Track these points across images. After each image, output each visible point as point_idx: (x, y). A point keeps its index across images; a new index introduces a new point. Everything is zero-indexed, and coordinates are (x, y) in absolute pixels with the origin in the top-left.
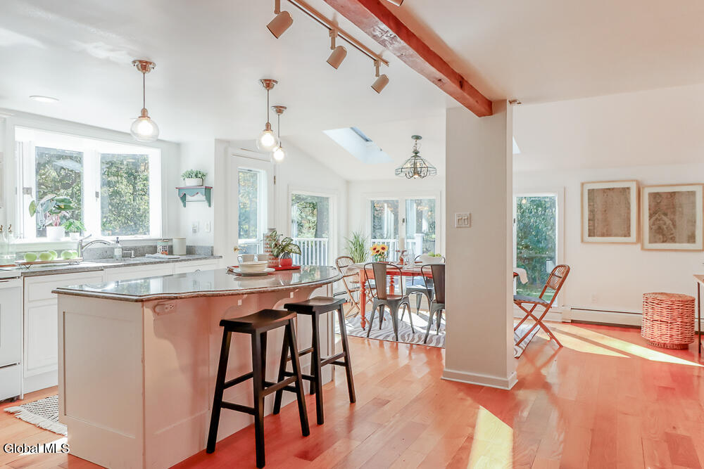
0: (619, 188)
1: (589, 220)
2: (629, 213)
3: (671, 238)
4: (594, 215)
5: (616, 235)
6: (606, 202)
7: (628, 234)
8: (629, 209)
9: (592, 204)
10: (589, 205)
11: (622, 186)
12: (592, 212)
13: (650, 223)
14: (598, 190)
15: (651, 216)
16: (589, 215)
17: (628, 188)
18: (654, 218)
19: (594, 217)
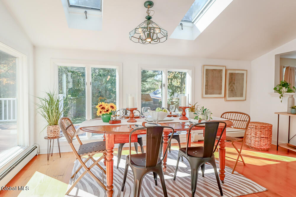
0: (218, 70)
1: (206, 86)
2: (221, 83)
3: (236, 95)
4: (208, 83)
5: (216, 94)
6: (213, 76)
7: (220, 93)
8: (222, 80)
9: (207, 77)
10: (206, 78)
11: (220, 69)
12: (207, 81)
13: (229, 87)
14: (210, 70)
15: (229, 84)
16: (206, 83)
17: (222, 70)
18: (230, 85)
19: (208, 84)
